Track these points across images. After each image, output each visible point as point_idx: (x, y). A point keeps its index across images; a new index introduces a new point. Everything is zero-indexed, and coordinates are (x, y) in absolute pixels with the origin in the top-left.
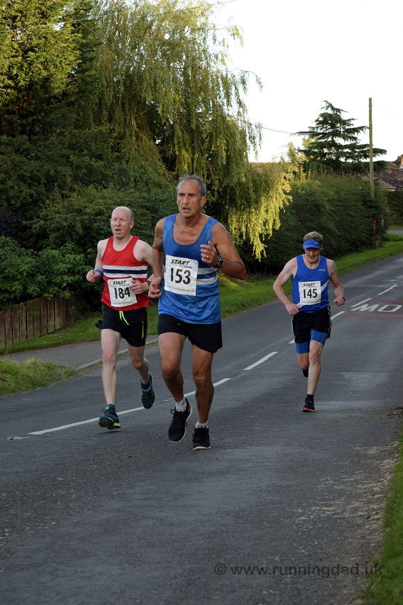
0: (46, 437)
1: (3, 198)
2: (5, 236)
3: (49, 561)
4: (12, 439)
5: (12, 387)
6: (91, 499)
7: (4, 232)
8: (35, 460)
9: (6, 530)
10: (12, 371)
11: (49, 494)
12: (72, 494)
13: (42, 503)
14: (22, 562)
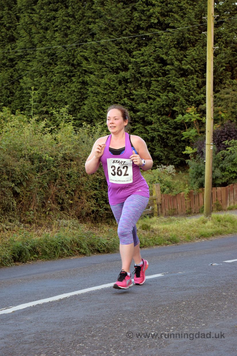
0: (233, 264)
1: (234, 117)
2: (234, 139)
3: (187, 352)
4: (212, 265)
5: (230, 230)
6: (236, 309)
7: (234, 137)
8: (217, 279)
9: (172, 328)
10: (231, 220)
11: (211, 304)
12: (225, 304)
13: (203, 310)
14: (171, 351)
